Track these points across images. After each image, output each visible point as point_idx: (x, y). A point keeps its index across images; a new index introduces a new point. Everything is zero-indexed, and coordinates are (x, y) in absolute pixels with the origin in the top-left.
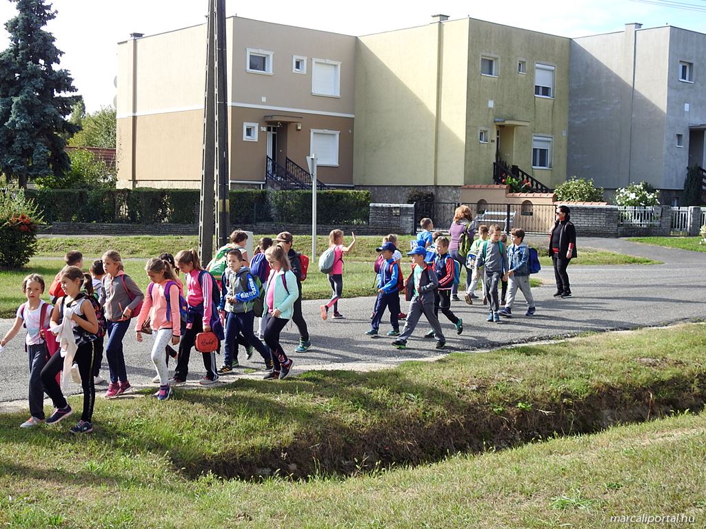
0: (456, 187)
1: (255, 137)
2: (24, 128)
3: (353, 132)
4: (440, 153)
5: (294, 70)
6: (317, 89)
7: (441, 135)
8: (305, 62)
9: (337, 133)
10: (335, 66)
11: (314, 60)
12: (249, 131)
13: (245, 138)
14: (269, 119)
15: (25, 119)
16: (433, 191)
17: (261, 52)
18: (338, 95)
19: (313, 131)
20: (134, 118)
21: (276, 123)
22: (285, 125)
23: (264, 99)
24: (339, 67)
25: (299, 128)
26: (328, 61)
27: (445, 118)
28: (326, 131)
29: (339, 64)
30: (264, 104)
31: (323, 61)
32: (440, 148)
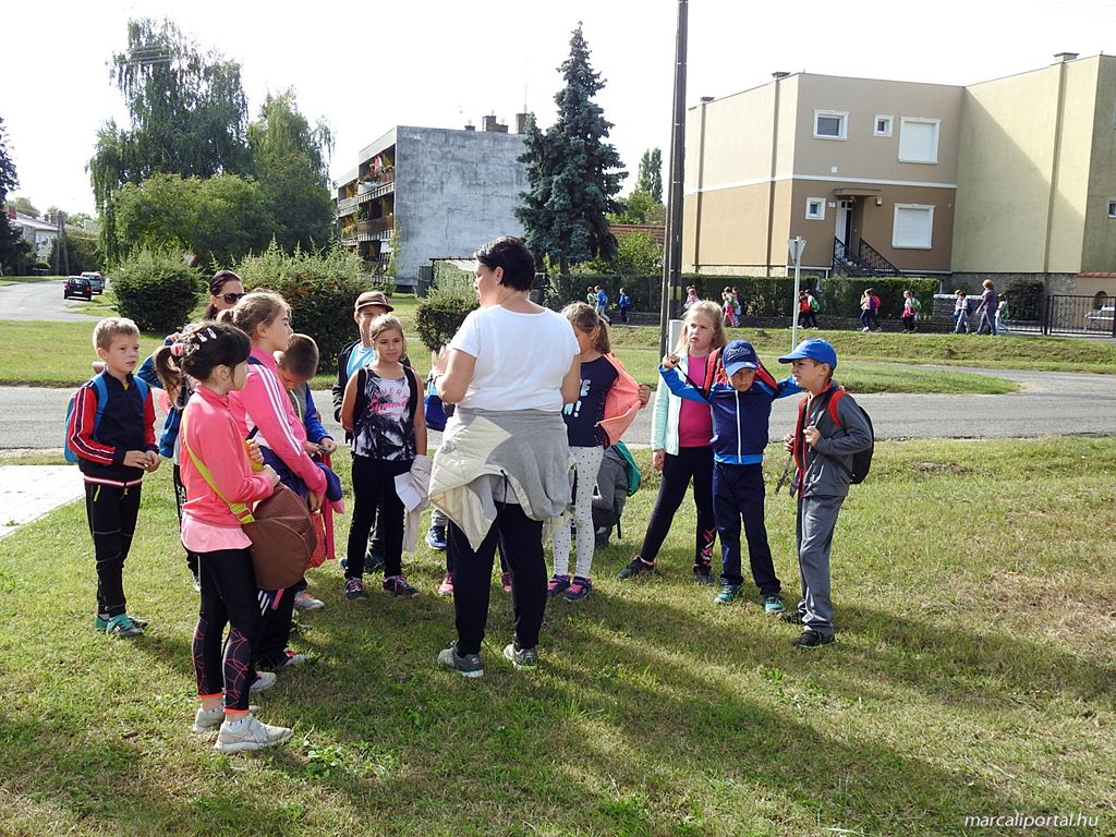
0: (1071, 275)
1: (821, 215)
2: (563, 210)
3: (953, 207)
4: (1053, 231)
5: (877, 132)
6: (906, 155)
7: (1055, 208)
8: (891, 122)
9: (932, 208)
10: (934, 124)
11: (904, 119)
12: (814, 208)
13: (809, 215)
14: (839, 193)
15: (564, 199)
16: (1043, 280)
17: (833, 113)
18: (935, 160)
19: (897, 206)
20: (700, 194)
21: (848, 197)
22: (861, 200)
23: (834, 170)
24: (938, 126)
25: (879, 203)
26: (922, 119)
27: (1062, 187)
28: (916, 206)
29: (938, 122)
30: (834, 176)
31: (916, 120)
32: (1054, 224)
